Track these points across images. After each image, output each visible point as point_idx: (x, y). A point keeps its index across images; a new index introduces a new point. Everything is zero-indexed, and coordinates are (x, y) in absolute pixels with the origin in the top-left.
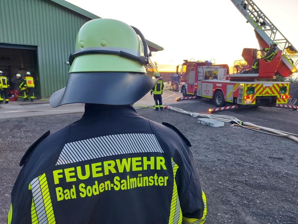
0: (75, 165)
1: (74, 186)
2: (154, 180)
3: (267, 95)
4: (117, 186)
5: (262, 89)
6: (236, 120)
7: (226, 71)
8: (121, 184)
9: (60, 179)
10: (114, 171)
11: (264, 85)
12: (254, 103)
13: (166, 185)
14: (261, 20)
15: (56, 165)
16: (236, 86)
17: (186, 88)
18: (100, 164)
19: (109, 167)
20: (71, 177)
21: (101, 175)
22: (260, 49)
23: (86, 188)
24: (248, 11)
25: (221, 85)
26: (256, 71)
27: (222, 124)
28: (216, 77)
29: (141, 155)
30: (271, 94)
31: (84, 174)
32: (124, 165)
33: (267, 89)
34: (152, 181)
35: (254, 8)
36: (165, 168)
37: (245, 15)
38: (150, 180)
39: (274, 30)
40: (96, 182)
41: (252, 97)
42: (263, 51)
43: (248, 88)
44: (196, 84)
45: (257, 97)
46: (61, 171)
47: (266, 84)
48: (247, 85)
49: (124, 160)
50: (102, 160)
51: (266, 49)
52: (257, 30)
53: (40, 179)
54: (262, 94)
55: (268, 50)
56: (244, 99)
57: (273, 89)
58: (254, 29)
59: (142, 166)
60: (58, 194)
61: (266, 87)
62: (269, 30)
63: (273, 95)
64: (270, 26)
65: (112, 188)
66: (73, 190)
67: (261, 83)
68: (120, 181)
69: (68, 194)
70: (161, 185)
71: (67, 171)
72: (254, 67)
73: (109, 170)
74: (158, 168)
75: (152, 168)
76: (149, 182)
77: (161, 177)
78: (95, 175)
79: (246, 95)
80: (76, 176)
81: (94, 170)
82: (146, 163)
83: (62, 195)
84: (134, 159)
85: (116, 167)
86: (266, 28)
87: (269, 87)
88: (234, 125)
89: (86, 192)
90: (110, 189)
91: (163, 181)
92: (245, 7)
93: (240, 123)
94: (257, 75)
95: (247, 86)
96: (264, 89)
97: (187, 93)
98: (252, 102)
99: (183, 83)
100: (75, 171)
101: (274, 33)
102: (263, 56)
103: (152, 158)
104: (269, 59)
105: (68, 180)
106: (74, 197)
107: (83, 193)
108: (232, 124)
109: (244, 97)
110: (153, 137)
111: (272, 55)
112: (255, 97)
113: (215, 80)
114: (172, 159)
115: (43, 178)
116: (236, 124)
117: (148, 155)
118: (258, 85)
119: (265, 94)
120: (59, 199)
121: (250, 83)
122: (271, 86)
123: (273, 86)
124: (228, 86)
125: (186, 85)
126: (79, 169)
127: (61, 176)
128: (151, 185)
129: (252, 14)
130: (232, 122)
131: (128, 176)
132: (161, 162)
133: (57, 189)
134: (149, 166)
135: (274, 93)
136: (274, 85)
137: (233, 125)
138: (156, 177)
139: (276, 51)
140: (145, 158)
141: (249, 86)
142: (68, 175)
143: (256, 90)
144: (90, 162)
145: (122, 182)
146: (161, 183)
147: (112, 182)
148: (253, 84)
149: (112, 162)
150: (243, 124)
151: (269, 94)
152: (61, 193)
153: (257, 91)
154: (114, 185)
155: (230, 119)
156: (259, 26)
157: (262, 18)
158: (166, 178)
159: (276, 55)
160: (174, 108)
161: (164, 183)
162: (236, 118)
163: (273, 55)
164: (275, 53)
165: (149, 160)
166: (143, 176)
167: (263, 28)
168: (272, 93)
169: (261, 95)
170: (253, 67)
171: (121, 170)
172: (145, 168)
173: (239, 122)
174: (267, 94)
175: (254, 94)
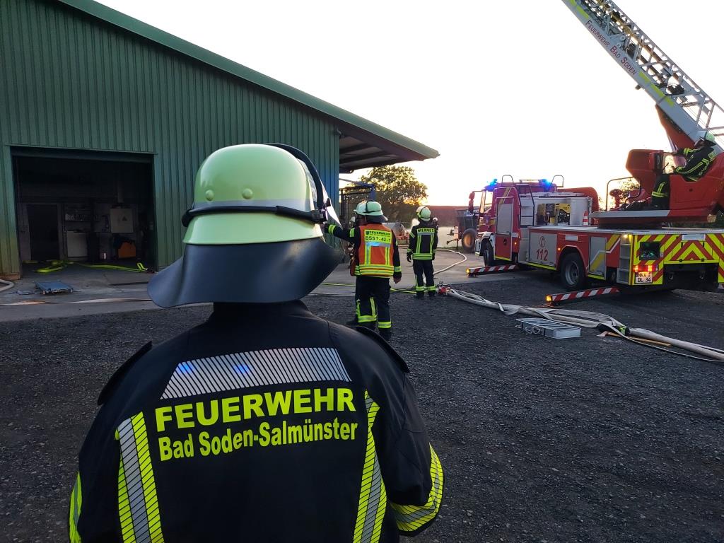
0: (193, 400)
1: (190, 436)
2: (332, 429)
3: (692, 261)
4: (265, 439)
5: (678, 247)
6: (611, 323)
7: (591, 204)
8: (272, 435)
9: (166, 423)
10: (260, 413)
11: (683, 237)
12: (660, 282)
13: (353, 438)
14: (673, 82)
15: (162, 398)
16: (613, 239)
17: (493, 244)
18: (236, 400)
19: (252, 405)
20: (186, 420)
21: (237, 418)
22: (671, 151)
23: (210, 440)
24: (640, 62)
25: (576, 238)
26: (662, 204)
27: (576, 333)
28: (565, 218)
29: (311, 385)
30: (703, 260)
31: (208, 415)
32: (280, 403)
33: (693, 248)
34: (330, 431)
35: (654, 55)
36: (352, 408)
37: (632, 71)
38: (327, 430)
39: (706, 105)
40: (229, 431)
41: (655, 266)
42: (678, 154)
43: (642, 244)
44: (516, 235)
45: (665, 265)
46: (169, 409)
47: (689, 234)
48: (640, 237)
49: (279, 395)
50: (241, 392)
51: (687, 151)
52: (660, 105)
53: (134, 422)
54: (678, 259)
55: (690, 154)
56: (633, 271)
57: (707, 247)
58: (654, 103)
59: (312, 404)
60: (162, 449)
61: (689, 243)
62: (692, 104)
63: (707, 261)
64: (696, 94)
65: (256, 443)
66: (189, 442)
67: (675, 233)
68: (270, 431)
69: (180, 448)
70: (346, 438)
71: (179, 409)
72: (657, 194)
73: (252, 411)
74: (341, 408)
75: (330, 408)
76: (324, 433)
77: (345, 425)
78: (227, 419)
79: (637, 261)
80: (195, 419)
81: (227, 409)
82: (319, 399)
83: (170, 451)
84: (298, 393)
85: (264, 407)
86: (686, 99)
87: (697, 243)
88: (607, 335)
89: (211, 446)
90: (251, 445)
91: (348, 431)
92: (631, 50)
93: (620, 331)
94: (664, 213)
95: (639, 240)
96: (684, 248)
97: (495, 257)
98: (655, 279)
99: (486, 234)
100: (194, 411)
101: (706, 111)
102: (680, 168)
103: (330, 391)
104: (695, 174)
105: (181, 424)
106: (191, 454)
107: (205, 449)
108: (602, 332)
109: (633, 266)
110: (332, 354)
111: (701, 164)
112: (661, 266)
113: (562, 227)
114: (366, 393)
115: (139, 420)
116: (610, 333)
117: (323, 386)
118: (668, 237)
119: (688, 258)
120: (164, 458)
121: (647, 235)
122: (701, 239)
123: (709, 240)
124: (594, 239)
125: (492, 237)
126: (200, 406)
127: (169, 418)
128: (327, 437)
129: (651, 67)
130: (602, 328)
131: (284, 423)
132: (345, 398)
133: (161, 440)
134: (324, 405)
135: (710, 257)
136: (711, 236)
137: (603, 335)
138: (336, 424)
139: (712, 155)
140: (317, 392)
141: (644, 239)
142: (180, 416)
143: (662, 249)
144: (220, 396)
145: (273, 432)
146: (345, 434)
147: (256, 432)
148: (656, 236)
149: (258, 398)
150: (627, 333)
151: (697, 258)
152: (168, 448)
153: (666, 253)
154: (260, 436)
155: (598, 321)
156: (667, 95)
157: (676, 77)
158: (354, 426)
159: (712, 164)
160: (460, 293)
161: (350, 434)
162: (611, 318)
163: (705, 164)
164: (709, 159)
165: (324, 394)
166: (313, 423)
167: (679, 101)
168: (705, 258)
169: (677, 262)
170: (654, 194)
171: (272, 411)
172: (318, 408)
173: (617, 327)
174: (692, 259)
175: (658, 258)
